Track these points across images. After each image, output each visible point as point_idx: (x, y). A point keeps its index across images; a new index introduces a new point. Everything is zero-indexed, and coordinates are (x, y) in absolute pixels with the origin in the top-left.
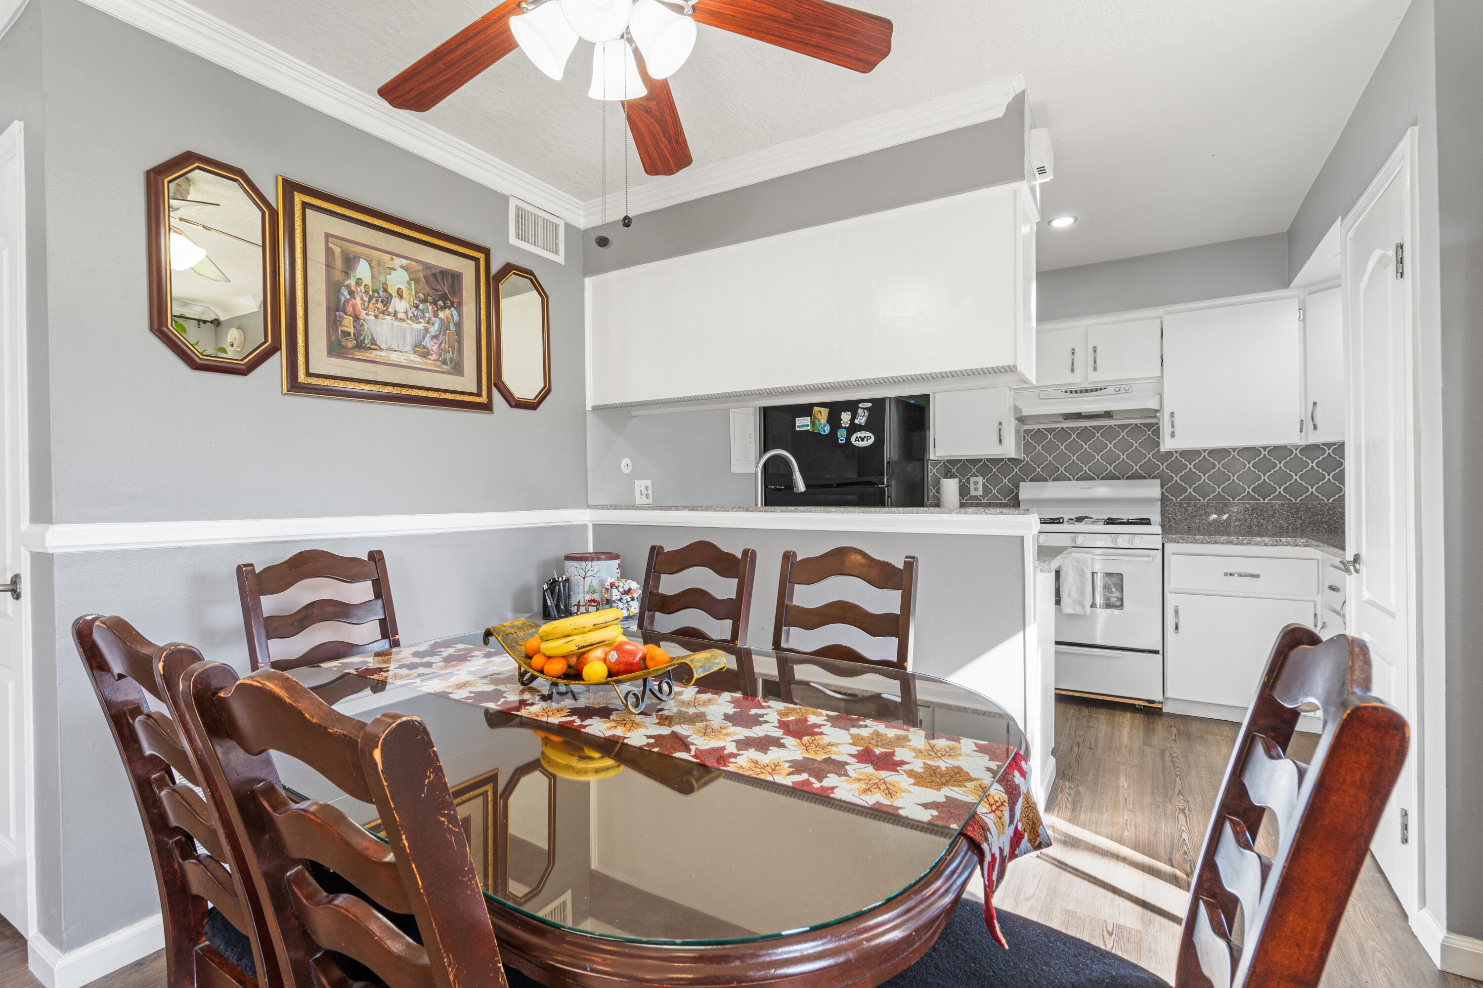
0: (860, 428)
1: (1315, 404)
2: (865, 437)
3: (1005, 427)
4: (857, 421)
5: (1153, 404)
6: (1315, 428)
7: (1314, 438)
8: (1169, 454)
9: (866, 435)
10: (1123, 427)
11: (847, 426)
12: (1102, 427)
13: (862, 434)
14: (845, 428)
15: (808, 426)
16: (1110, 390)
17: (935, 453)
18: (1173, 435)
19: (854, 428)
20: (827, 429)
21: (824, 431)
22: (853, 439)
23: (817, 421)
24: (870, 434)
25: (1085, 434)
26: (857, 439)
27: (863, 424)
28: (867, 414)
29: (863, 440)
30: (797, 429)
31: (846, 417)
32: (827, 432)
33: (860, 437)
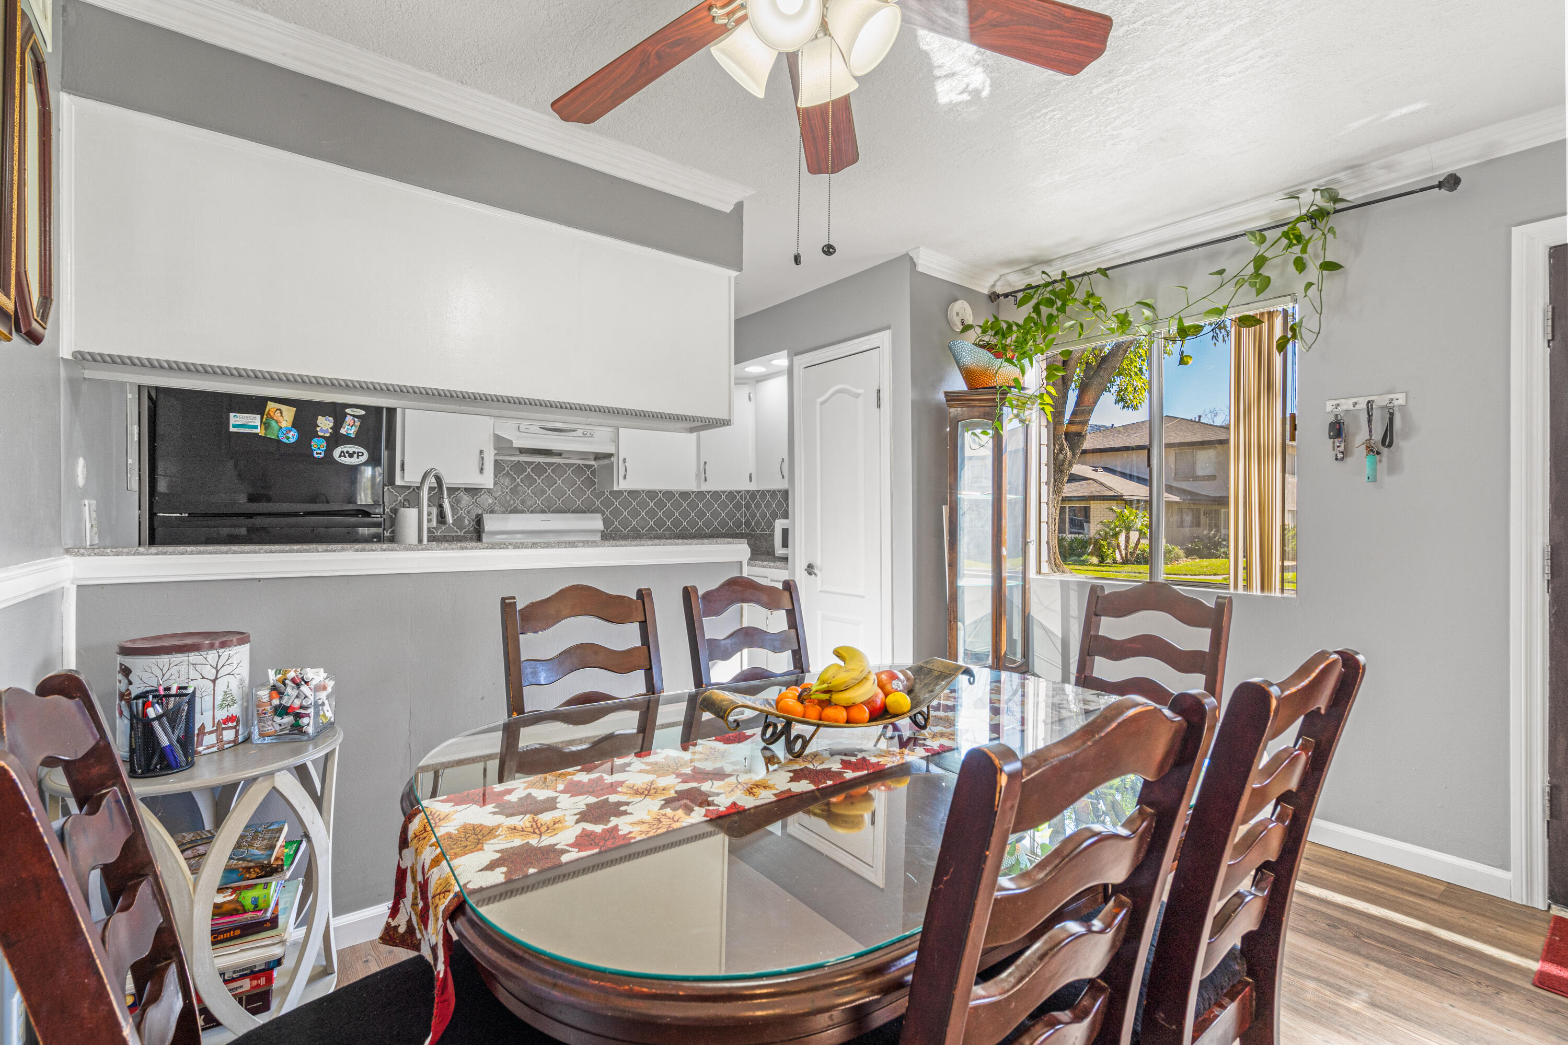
0: (347, 440)
1: (705, 463)
2: (354, 452)
3: (485, 455)
4: (343, 431)
5: (610, 449)
6: (706, 480)
7: (705, 487)
8: (621, 492)
9: (356, 450)
10: (569, 465)
11: (328, 435)
12: (553, 464)
13: (351, 448)
14: (323, 437)
15: (256, 427)
16: (579, 433)
17: (403, 477)
18: (625, 477)
19: (336, 439)
20: (293, 436)
21: (288, 438)
22: (336, 453)
23: (273, 423)
24: (362, 450)
25: (539, 469)
26: (342, 454)
27: (353, 436)
28: (358, 423)
29: (351, 456)
30: (232, 429)
31: (325, 424)
32: (292, 440)
33: (347, 452)
